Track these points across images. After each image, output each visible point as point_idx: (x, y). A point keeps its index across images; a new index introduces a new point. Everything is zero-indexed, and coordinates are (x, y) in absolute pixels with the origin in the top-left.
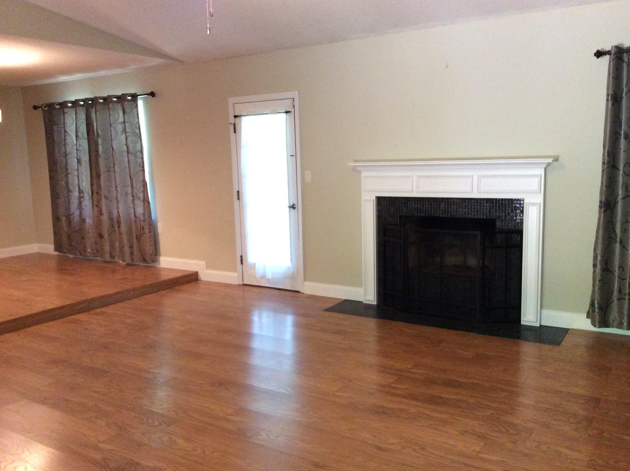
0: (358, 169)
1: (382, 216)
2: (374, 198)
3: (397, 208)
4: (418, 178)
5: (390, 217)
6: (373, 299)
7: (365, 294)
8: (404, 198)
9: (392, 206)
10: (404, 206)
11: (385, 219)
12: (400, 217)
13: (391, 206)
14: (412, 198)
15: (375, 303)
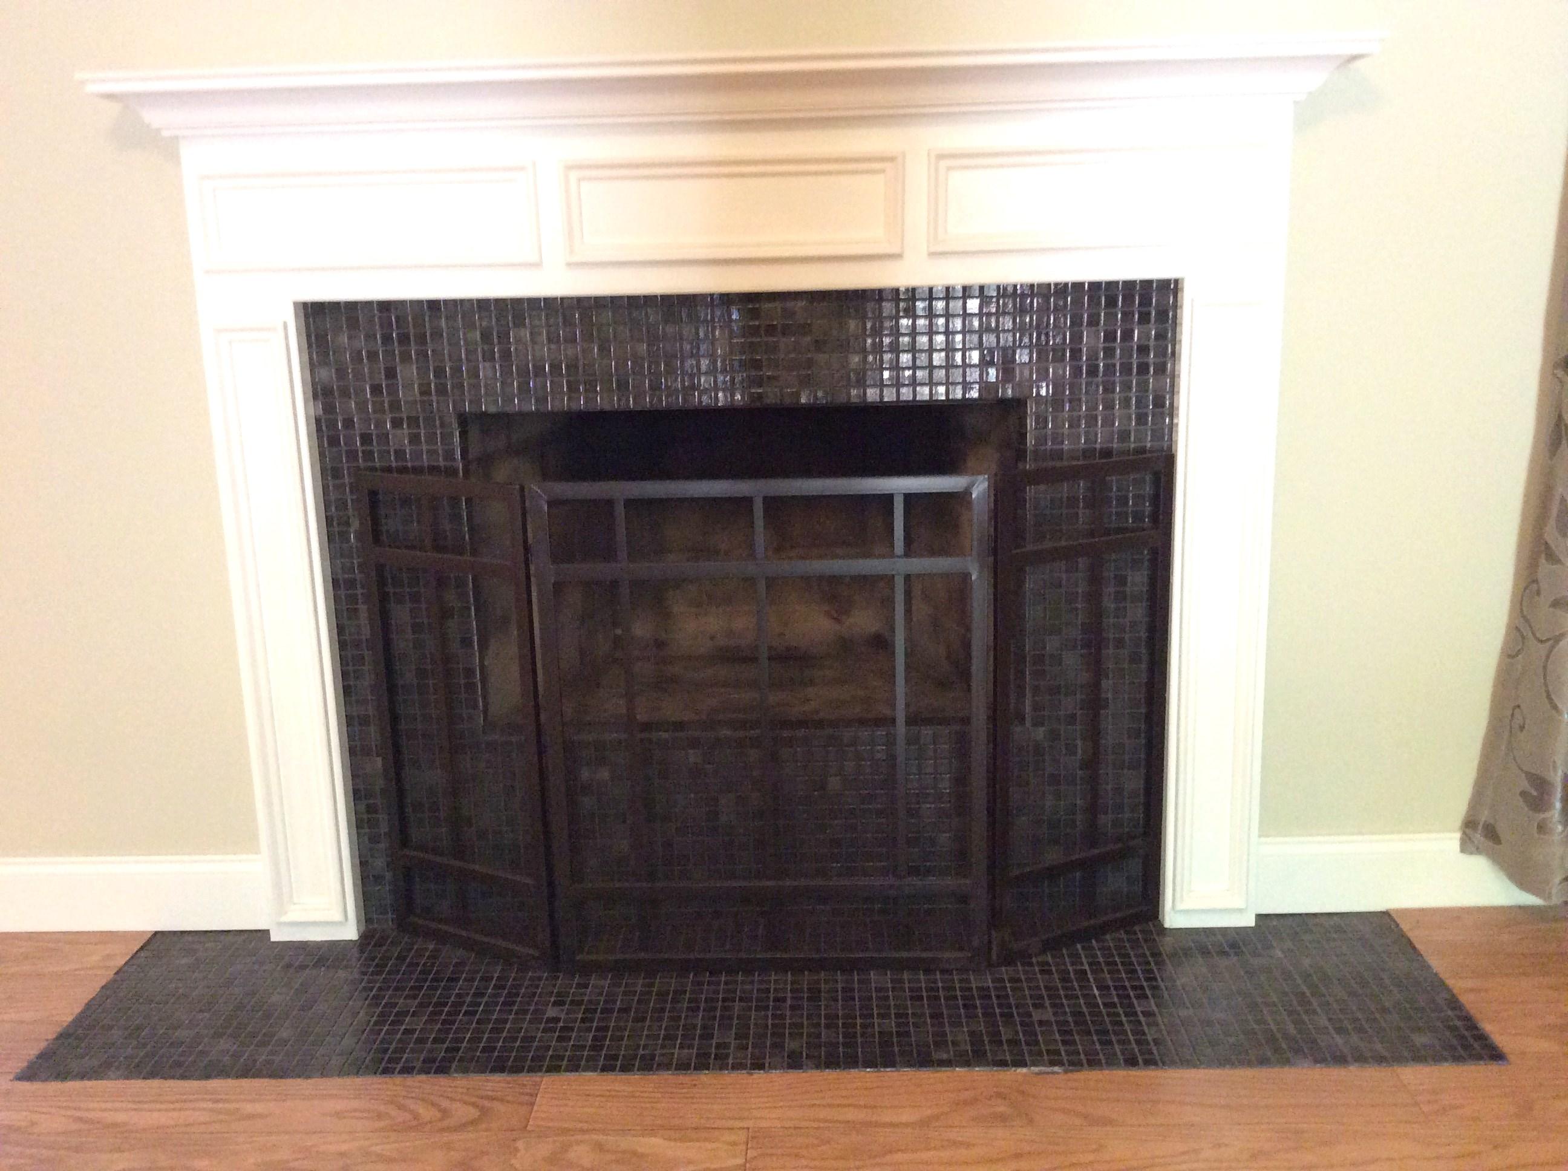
0: (155, 117)
1: (349, 423)
2: (290, 317)
3: (439, 372)
4: (574, 175)
5: (397, 423)
6: (338, 916)
7: (281, 892)
8: (483, 304)
9: (406, 358)
10: (489, 357)
11: (366, 439)
12: (463, 420)
13: (403, 361)
14: (533, 303)
15: (350, 932)
